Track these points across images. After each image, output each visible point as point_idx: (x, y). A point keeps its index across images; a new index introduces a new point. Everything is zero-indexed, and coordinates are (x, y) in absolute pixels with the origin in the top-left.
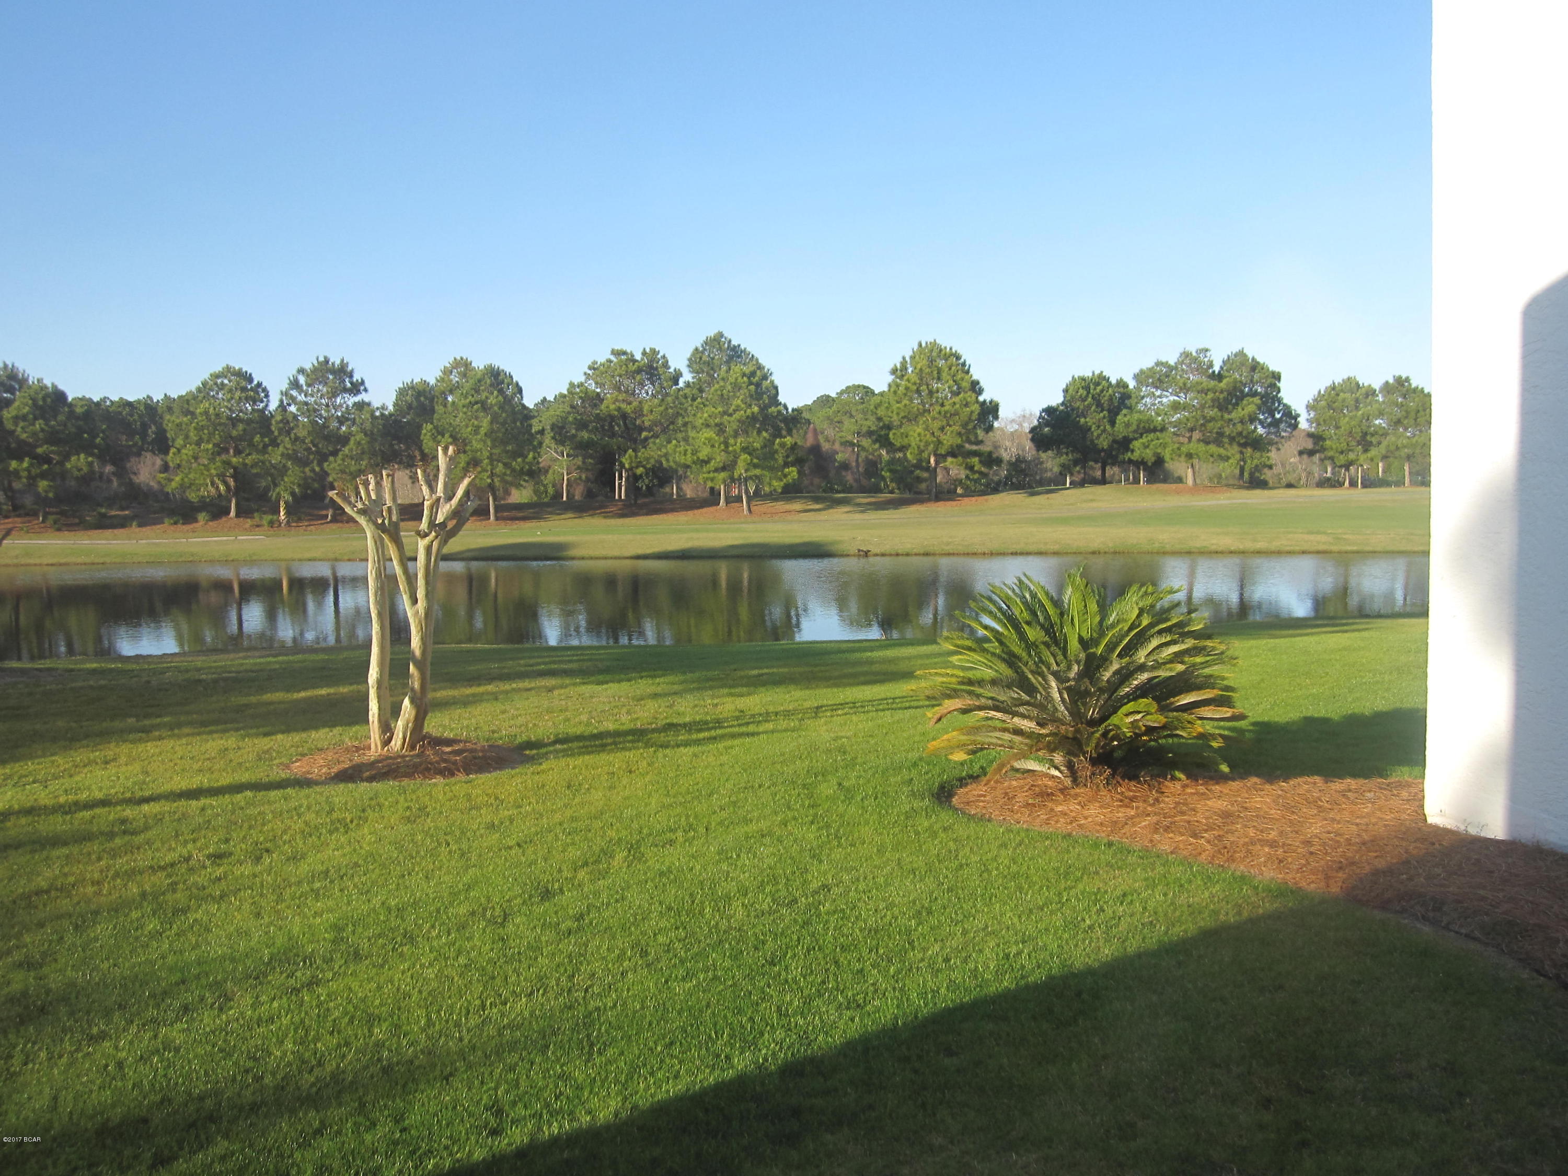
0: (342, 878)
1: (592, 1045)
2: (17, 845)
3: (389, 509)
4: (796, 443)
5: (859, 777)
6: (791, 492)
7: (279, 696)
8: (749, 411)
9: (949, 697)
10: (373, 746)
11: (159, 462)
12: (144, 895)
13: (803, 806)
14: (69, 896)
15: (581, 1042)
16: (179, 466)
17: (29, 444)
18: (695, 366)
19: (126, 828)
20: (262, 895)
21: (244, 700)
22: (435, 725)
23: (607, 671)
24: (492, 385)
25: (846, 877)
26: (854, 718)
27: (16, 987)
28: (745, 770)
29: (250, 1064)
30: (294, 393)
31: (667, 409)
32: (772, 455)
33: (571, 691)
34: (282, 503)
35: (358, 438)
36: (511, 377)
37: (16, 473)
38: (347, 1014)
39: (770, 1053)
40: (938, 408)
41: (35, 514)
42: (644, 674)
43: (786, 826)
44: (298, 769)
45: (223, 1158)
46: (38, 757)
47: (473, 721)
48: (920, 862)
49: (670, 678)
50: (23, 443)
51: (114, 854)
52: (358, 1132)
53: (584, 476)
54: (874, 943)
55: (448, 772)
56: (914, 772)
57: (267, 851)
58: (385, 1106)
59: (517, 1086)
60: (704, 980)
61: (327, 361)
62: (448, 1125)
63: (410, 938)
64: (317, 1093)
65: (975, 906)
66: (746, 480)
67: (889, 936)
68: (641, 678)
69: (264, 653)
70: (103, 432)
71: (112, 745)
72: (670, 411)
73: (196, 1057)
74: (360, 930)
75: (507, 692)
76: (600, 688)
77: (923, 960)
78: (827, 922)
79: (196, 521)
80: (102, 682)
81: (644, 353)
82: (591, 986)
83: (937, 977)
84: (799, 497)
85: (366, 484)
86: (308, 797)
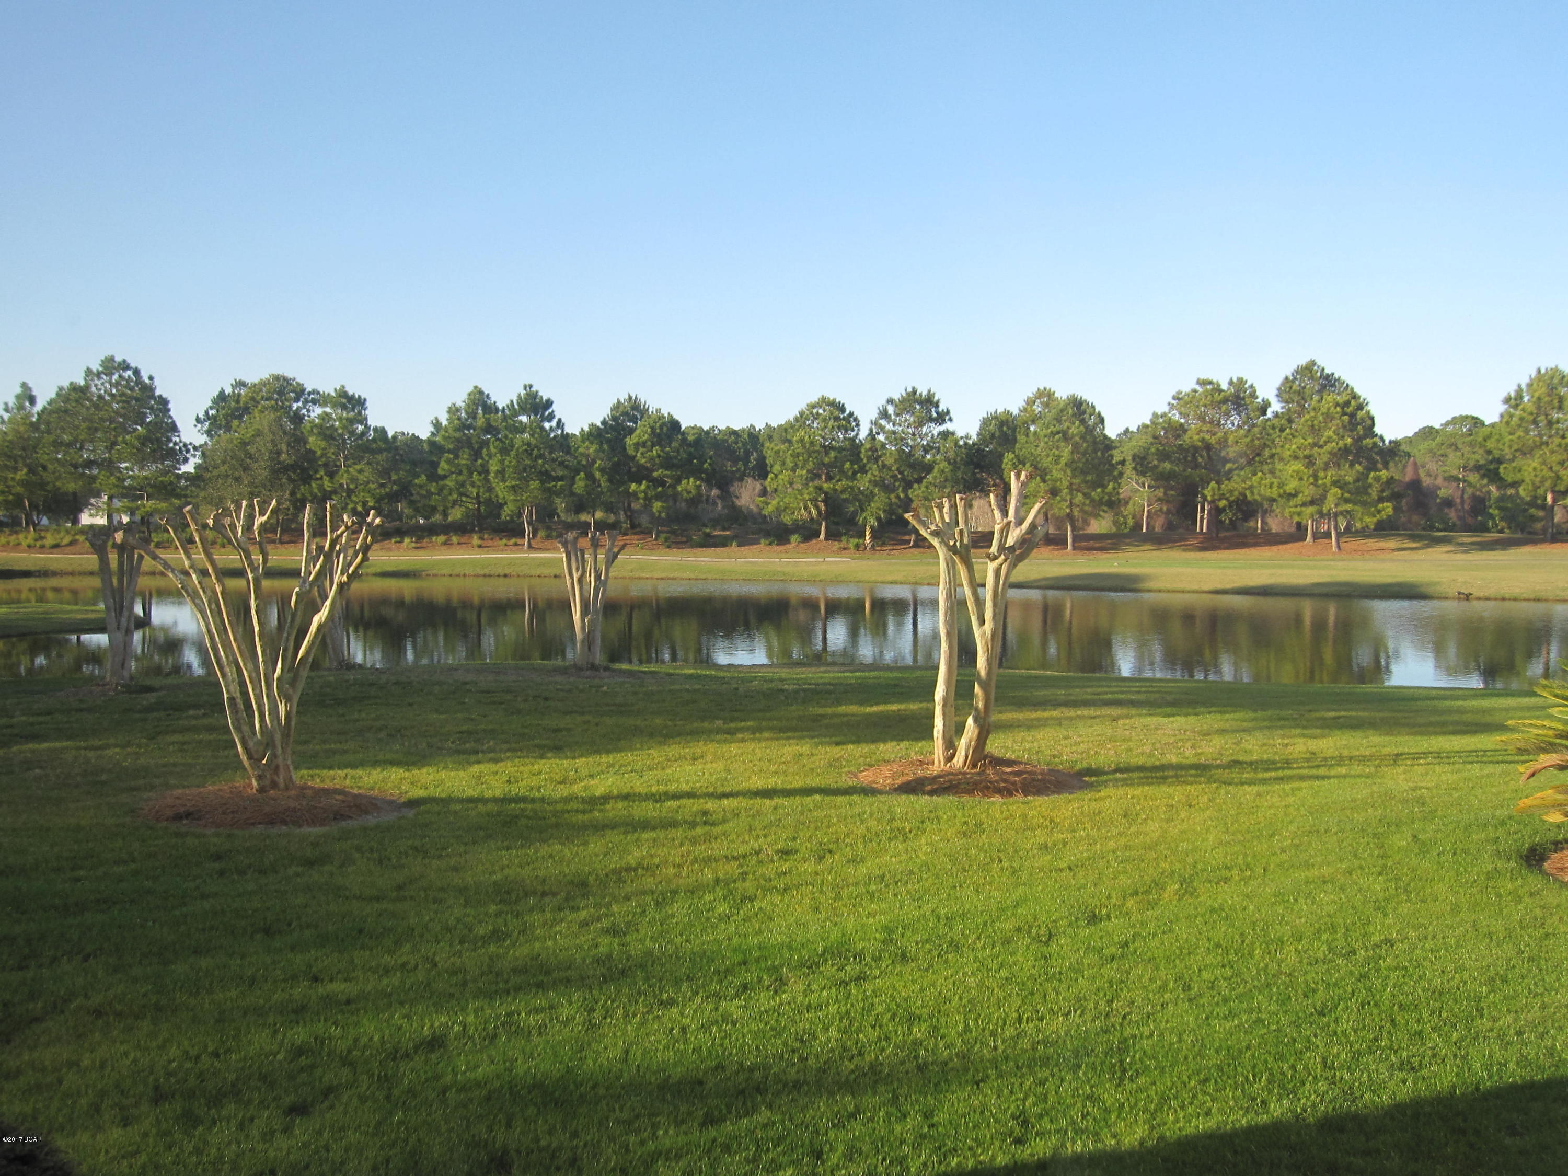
0: (896, 883)
1: (1124, 1071)
2: (612, 826)
3: (961, 531)
4: (1392, 478)
5: (1437, 831)
6: (1384, 529)
7: (853, 709)
8: (1341, 442)
9: (1544, 751)
10: (936, 762)
11: (758, 487)
12: (717, 881)
13: (1371, 855)
14: (653, 875)
15: (1114, 1066)
16: (776, 490)
17: (647, 469)
18: (1284, 395)
19: (706, 819)
20: (821, 892)
21: (821, 711)
22: (996, 745)
23: (1175, 704)
24: (1074, 415)
25: (1412, 934)
26: (1437, 768)
27: (603, 950)
28: (1311, 814)
29: (798, 1045)
30: (883, 422)
31: (1253, 440)
32: (1365, 489)
33: (1137, 722)
34: (868, 528)
35: (942, 466)
36: (1093, 407)
37: (635, 494)
38: (889, 1010)
39: (1309, 1104)
40: (1557, 440)
41: (649, 533)
42: (1213, 709)
43: (1351, 874)
44: (865, 777)
45: (765, 1126)
46: (636, 749)
47: (1036, 744)
48: (1498, 927)
49: (1237, 715)
50: (641, 467)
51: (694, 841)
52: (890, 1122)
53: (1165, 508)
54: (1438, 1005)
55: (1007, 792)
56: (1500, 832)
57: (830, 852)
58: (917, 1101)
59: (1045, 1100)
60: (1247, 1022)
61: (914, 392)
62: (974, 1127)
63: (955, 947)
64: (855, 1080)
65: (1558, 979)
66: (1336, 515)
67: (1456, 1001)
68: (1210, 713)
69: (842, 669)
70: (711, 458)
71: (701, 743)
72: (1257, 442)
73: (750, 1031)
74: (909, 934)
75: (1071, 719)
76: (1166, 720)
77: (1491, 1030)
78: (1387, 977)
79: (788, 542)
80: (697, 687)
81: (1231, 383)
82: (1130, 1013)
83: (1506, 1050)
84: (1393, 535)
85: (940, 507)
86: (871, 805)
